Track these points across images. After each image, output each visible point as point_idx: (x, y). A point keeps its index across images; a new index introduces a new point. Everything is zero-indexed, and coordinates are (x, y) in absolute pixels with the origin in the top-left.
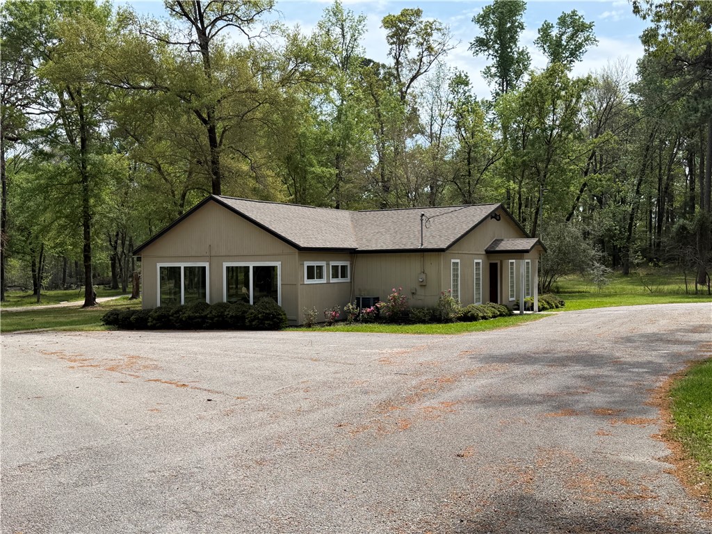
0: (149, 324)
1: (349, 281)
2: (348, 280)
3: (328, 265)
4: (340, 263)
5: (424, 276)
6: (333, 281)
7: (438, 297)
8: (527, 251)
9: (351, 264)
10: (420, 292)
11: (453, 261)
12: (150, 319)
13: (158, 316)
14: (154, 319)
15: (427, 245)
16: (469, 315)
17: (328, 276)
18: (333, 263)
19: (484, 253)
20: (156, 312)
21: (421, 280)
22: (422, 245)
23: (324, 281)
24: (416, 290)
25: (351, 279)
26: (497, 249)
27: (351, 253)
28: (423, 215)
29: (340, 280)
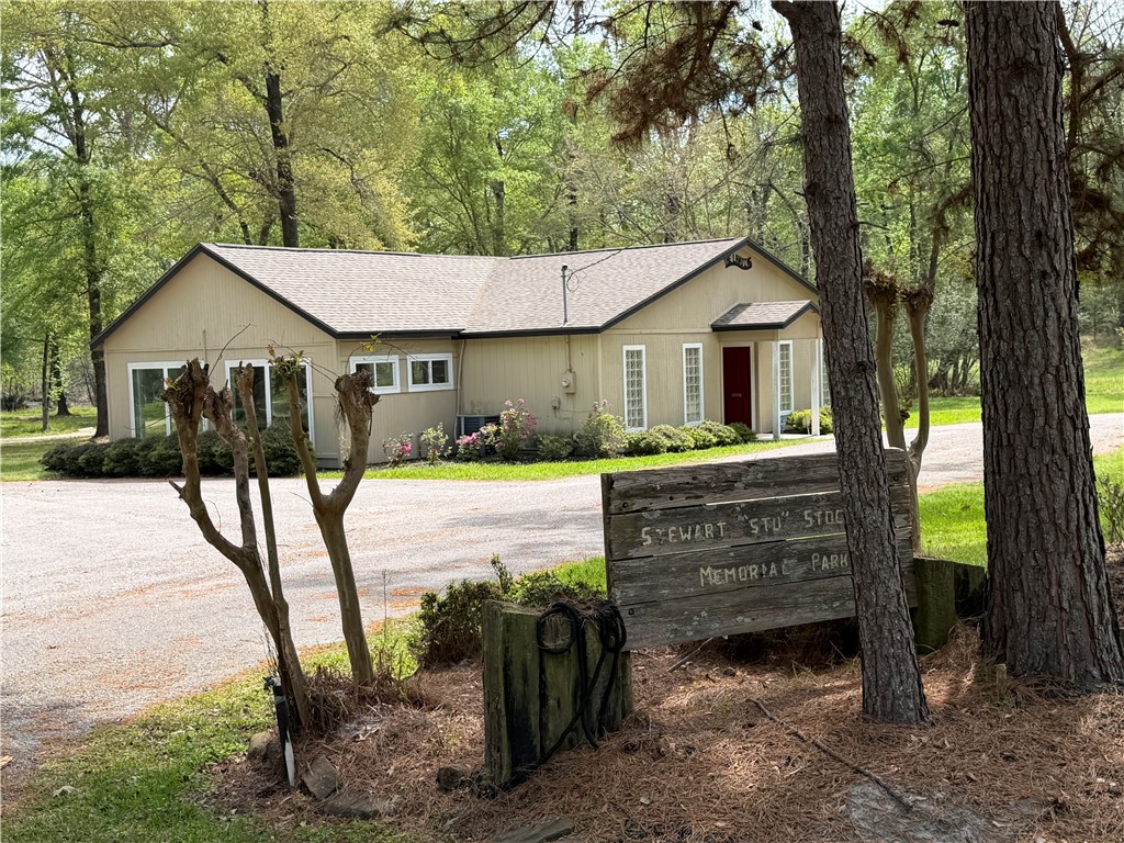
0: (104, 469)
1: (452, 388)
2: (449, 385)
3: (403, 361)
4: (430, 358)
5: (570, 377)
6: (413, 388)
7: (588, 414)
8: (780, 326)
9: (456, 358)
10: (567, 405)
11: (626, 348)
12: (106, 461)
13: (117, 455)
14: (112, 460)
15: (574, 323)
16: (642, 444)
17: (404, 383)
18: (411, 358)
19: (709, 330)
20: (115, 448)
21: (565, 384)
22: (566, 321)
23: (396, 388)
24: (559, 403)
25: (456, 384)
26: (732, 323)
27: (453, 338)
28: (565, 268)
29: (431, 386)
